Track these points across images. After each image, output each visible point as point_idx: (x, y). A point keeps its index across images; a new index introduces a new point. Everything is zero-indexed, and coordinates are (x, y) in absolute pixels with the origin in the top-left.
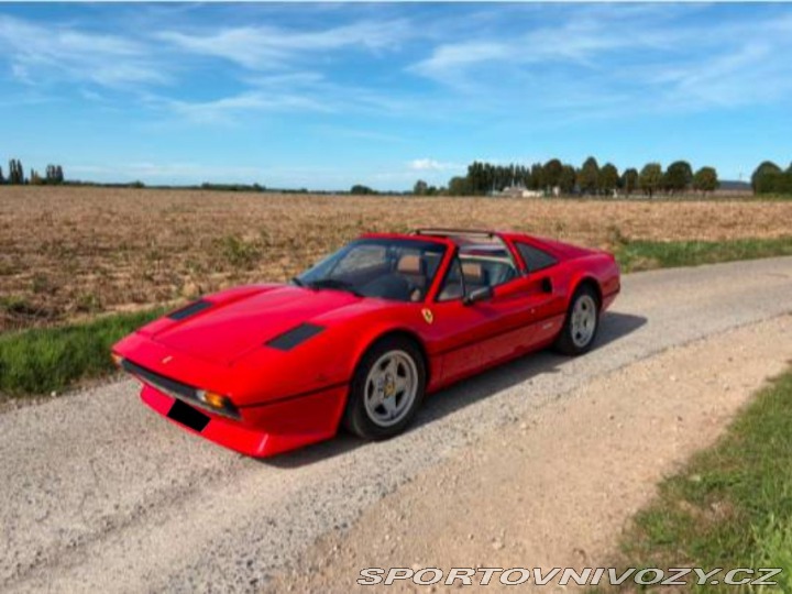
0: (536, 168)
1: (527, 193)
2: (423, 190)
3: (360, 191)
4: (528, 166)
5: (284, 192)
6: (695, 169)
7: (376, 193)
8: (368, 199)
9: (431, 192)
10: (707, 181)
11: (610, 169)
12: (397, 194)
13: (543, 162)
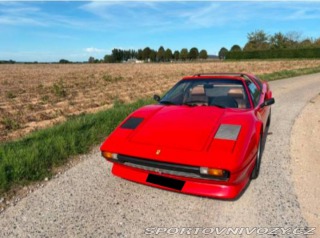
0: (140, 51)
1: (137, 62)
2: (92, 61)
3: (63, 62)
4: (136, 50)
5: (26, 63)
6: (199, 51)
7: (71, 63)
8: (67, 65)
9: (96, 61)
10: (204, 55)
11: (169, 51)
12: (80, 63)
13: (143, 49)
